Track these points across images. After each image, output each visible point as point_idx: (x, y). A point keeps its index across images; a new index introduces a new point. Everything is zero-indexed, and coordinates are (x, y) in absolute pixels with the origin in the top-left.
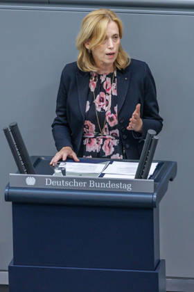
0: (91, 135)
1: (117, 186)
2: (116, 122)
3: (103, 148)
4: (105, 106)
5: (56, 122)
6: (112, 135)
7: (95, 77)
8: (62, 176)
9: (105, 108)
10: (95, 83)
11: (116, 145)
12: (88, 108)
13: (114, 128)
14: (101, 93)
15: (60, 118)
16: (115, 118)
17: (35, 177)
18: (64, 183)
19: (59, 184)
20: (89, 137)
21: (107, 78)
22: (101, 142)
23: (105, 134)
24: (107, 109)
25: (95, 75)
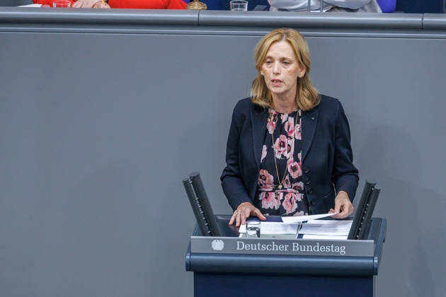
0: (269, 188)
1: (328, 249)
2: (299, 172)
3: (284, 204)
4: (286, 152)
5: (226, 173)
6: (295, 188)
7: (275, 116)
8: (257, 238)
9: (286, 154)
10: (274, 123)
11: (299, 200)
12: (264, 154)
13: (298, 180)
14: (281, 136)
15: (231, 167)
16: (299, 167)
17: (222, 240)
18: (261, 247)
19: (254, 248)
20: (267, 190)
21: (290, 118)
22: (281, 197)
23: (286, 187)
24: (289, 156)
25: (274, 113)
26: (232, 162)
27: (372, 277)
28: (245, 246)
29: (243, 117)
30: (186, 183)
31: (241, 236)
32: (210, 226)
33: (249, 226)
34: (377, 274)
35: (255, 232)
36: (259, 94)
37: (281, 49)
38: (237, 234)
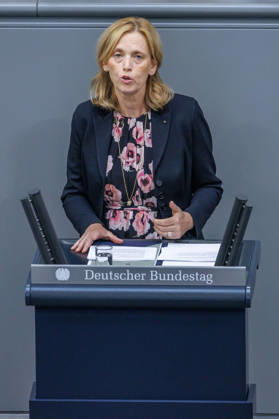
0: (116, 205)
1: (192, 277)
2: (151, 185)
3: (134, 225)
4: (135, 164)
6: (147, 205)
7: (121, 121)
9: (135, 166)
10: (121, 129)
13: (150, 194)
14: (129, 144)
16: (151, 180)
17: (68, 268)
18: (113, 276)
19: (105, 277)
20: (114, 208)
21: (138, 123)
22: (131, 216)
23: (136, 204)
24: (139, 167)
25: (120, 117)
26: (76, 177)
27: (244, 311)
28: (94, 276)
29: (84, 122)
30: (24, 203)
31: (89, 263)
32: (54, 253)
33: (99, 252)
34: (249, 306)
35: (106, 259)
36: (102, 93)
37: (133, 41)
38: (85, 262)
